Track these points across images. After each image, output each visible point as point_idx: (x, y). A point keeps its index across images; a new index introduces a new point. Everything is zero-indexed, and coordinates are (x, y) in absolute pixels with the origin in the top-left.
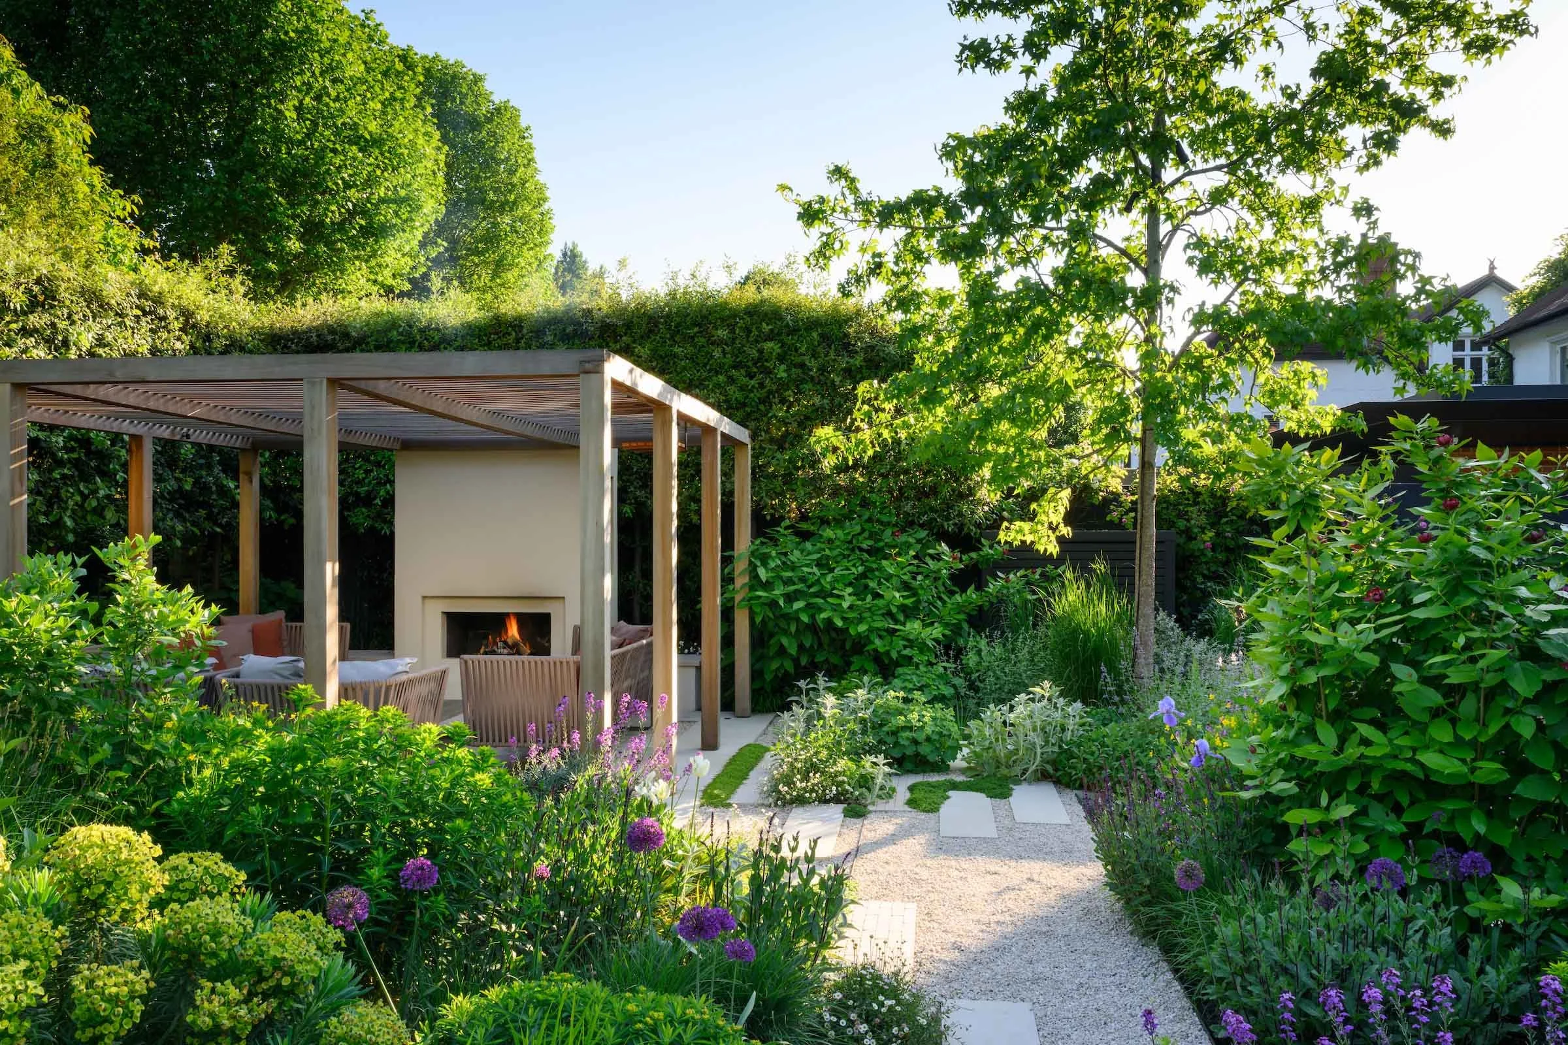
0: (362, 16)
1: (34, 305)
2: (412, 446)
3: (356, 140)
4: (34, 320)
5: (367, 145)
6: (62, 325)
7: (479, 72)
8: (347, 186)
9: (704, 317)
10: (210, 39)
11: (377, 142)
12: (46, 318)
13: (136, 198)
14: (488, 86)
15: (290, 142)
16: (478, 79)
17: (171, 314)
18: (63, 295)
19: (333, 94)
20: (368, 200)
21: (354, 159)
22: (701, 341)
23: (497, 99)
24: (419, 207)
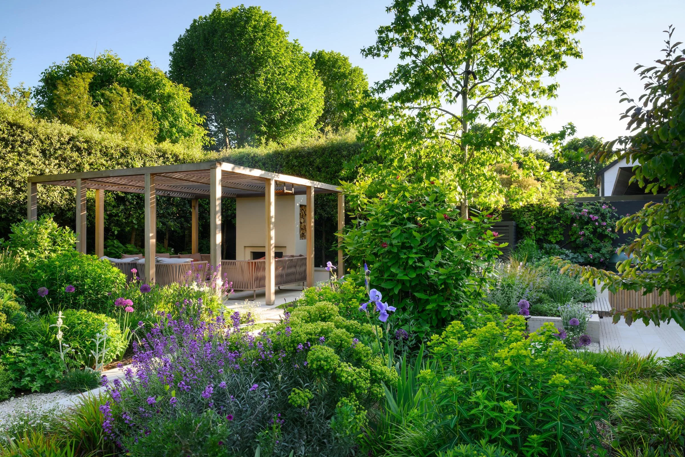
0: (293, 42)
1: (122, 155)
2: (240, 196)
3: (286, 89)
4: (121, 161)
5: (290, 90)
6: (130, 161)
7: (346, 56)
8: (282, 105)
9: (340, 148)
10: (234, 59)
11: (293, 88)
12: (125, 160)
13: (205, 117)
14: (350, 61)
15: (262, 92)
16: (346, 59)
17: (170, 157)
18: (132, 153)
19: (278, 73)
20: (291, 110)
21: (285, 96)
22: (339, 156)
23: (353, 66)
24: (310, 111)
